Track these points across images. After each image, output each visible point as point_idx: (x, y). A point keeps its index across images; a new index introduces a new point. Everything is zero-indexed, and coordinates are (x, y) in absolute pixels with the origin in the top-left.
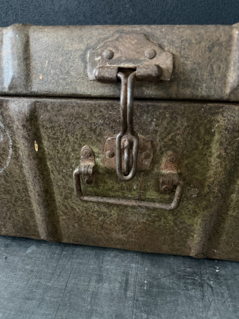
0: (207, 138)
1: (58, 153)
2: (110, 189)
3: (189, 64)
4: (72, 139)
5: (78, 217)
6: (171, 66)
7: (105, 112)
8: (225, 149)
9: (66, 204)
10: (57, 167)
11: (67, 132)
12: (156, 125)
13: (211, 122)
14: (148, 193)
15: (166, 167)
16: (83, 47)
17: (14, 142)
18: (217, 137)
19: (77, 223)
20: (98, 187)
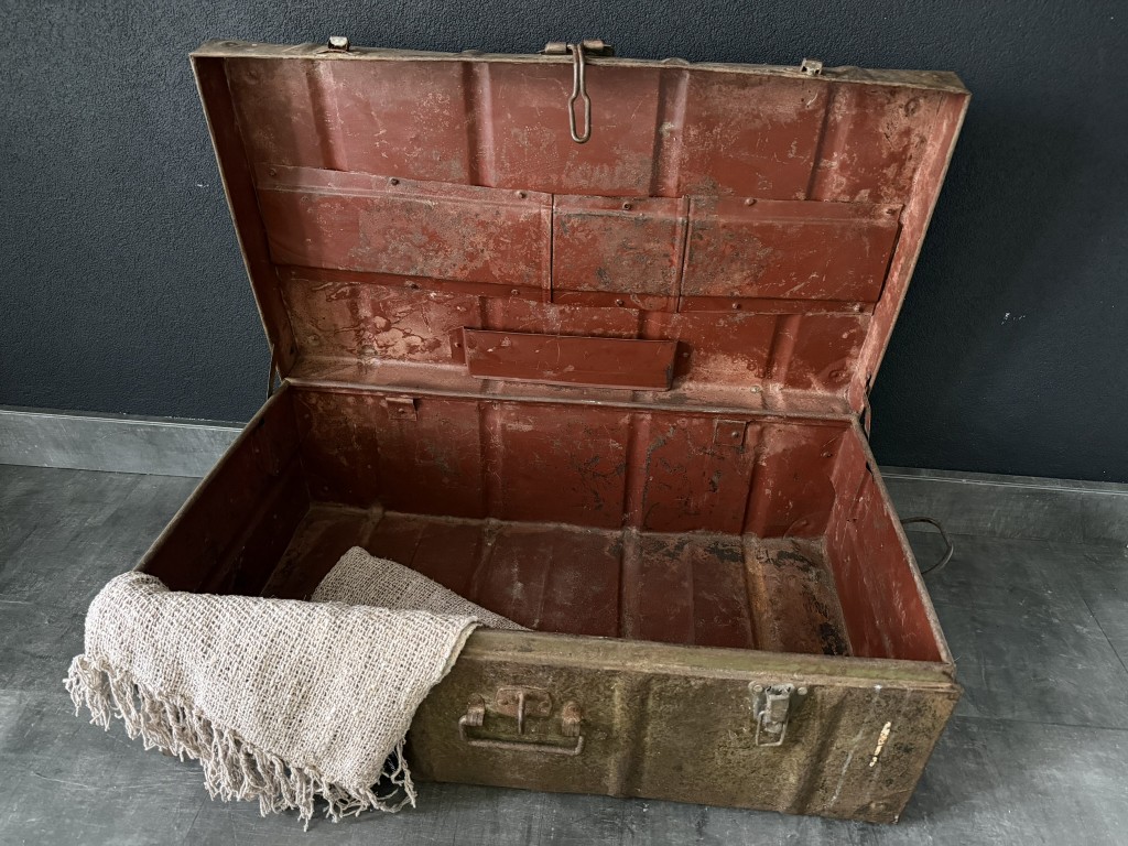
0: (608, 693)
8: (628, 704)
12: (554, 680)
13: (608, 681)
15: (568, 715)
18: (617, 693)
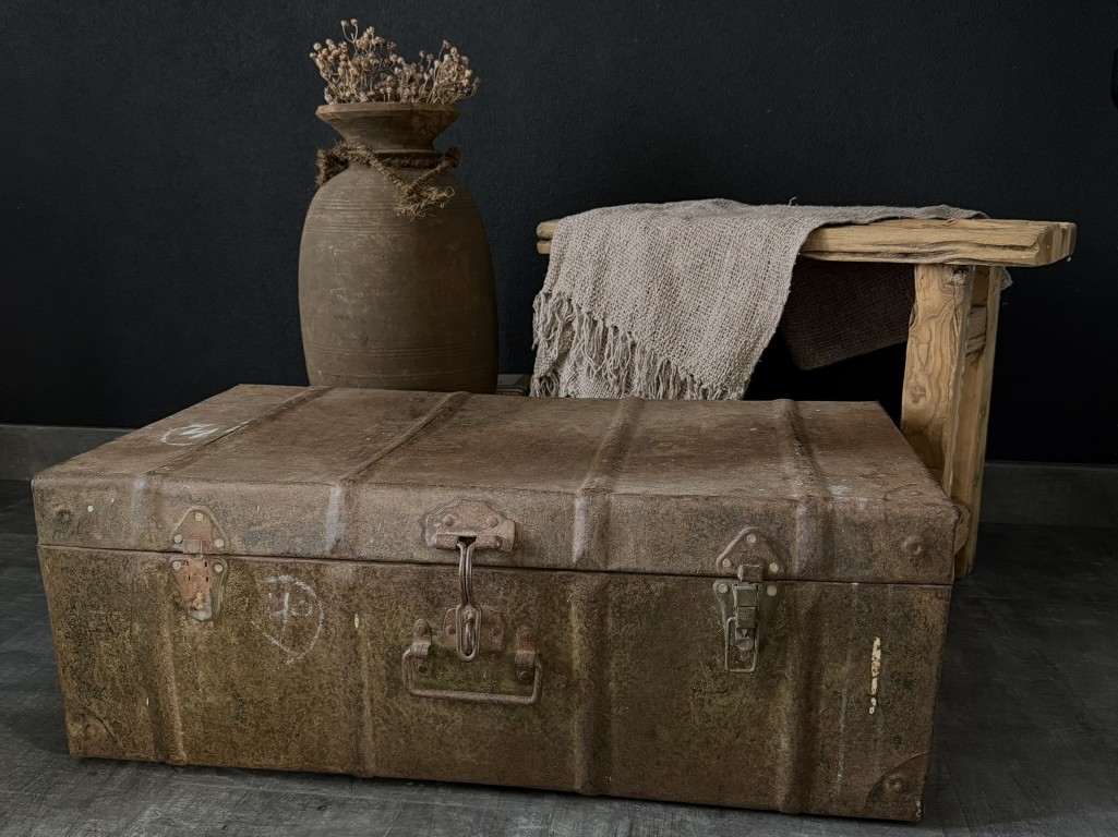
0: (564, 609)
1: (384, 629)
2: (452, 680)
3: (532, 533)
4: (403, 611)
5: (405, 727)
6: (513, 536)
7: (445, 579)
8: (585, 623)
9: (388, 705)
10: (381, 649)
11: (397, 603)
12: (505, 595)
13: (563, 591)
14: (503, 684)
15: (522, 647)
16: (421, 512)
17: (326, 615)
19: (404, 736)
20: (434, 677)
